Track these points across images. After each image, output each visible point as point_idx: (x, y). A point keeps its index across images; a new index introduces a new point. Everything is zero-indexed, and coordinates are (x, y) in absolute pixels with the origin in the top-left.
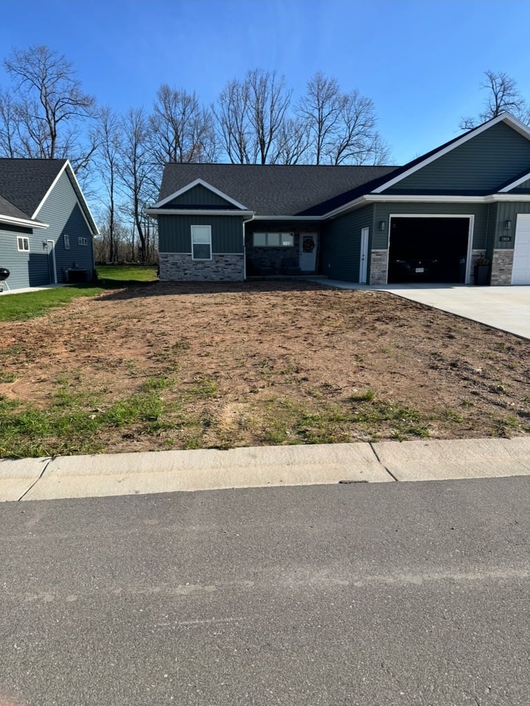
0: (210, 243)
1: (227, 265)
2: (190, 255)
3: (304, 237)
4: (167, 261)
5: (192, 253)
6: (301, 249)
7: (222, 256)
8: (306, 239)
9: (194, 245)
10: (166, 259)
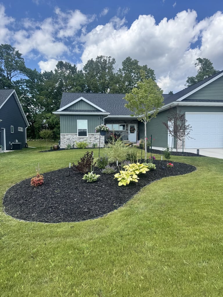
0: (87, 129)
1: (95, 139)
2: (77, 135)
3: (130, 126)
4: (64, 138)
5: (78, 134)
6: (129, 132)
7: (93, 135)
8: (131, 127)
9: (78, 129)
10: (64, 137)
